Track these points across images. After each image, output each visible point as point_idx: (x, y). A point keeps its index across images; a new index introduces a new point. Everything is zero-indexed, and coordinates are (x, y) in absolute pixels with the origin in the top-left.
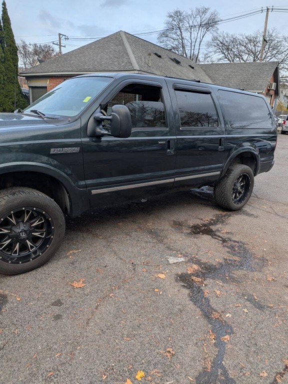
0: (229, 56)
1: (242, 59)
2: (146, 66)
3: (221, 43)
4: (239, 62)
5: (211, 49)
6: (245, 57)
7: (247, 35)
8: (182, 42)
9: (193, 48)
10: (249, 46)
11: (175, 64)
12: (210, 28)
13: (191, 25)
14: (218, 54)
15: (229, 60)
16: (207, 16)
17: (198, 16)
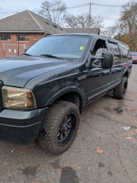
0: (71, 24)
1: (77, 26)
2: (46, 28)
3: (68, 18)
4: (76, 27)
5: (63, 21)
6: (78, 25)
7: (78, 15)
8: (50, 17)
9: (55, 20)
10: (80, 20)
11: (55, 28)
12: (63, 11)
13: (54, 9)
14: (67, 23)
15: (71, 26)
16: (61, 5)
17: (56, 5)
